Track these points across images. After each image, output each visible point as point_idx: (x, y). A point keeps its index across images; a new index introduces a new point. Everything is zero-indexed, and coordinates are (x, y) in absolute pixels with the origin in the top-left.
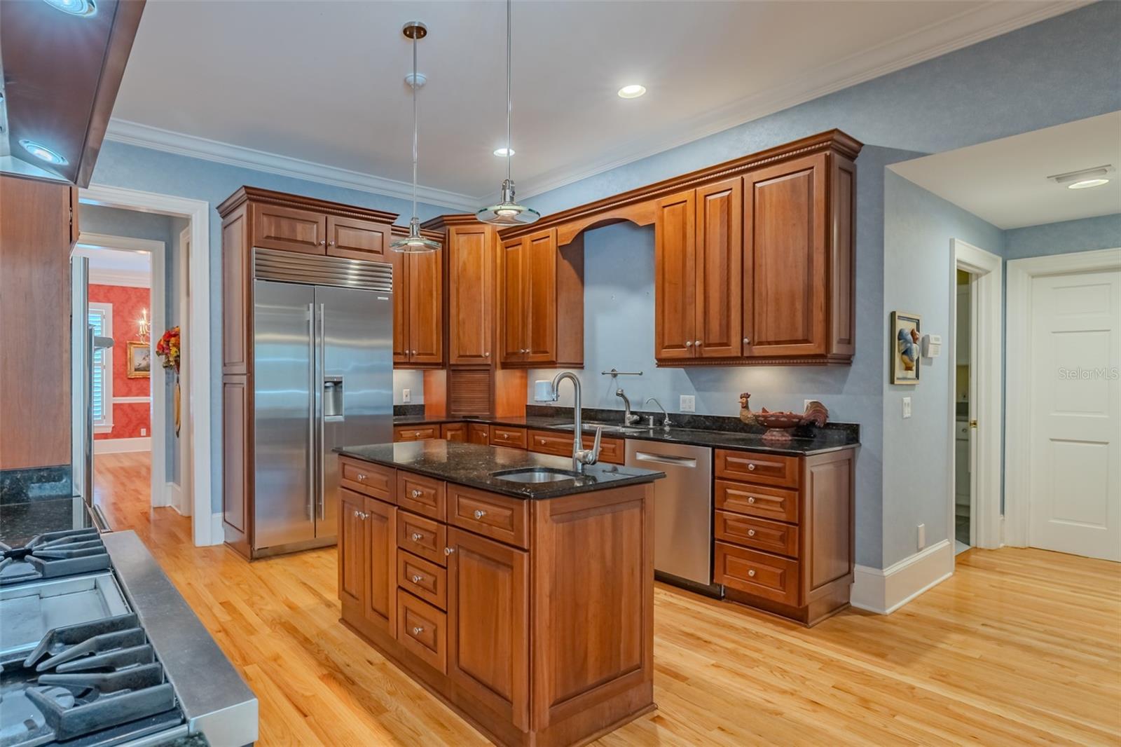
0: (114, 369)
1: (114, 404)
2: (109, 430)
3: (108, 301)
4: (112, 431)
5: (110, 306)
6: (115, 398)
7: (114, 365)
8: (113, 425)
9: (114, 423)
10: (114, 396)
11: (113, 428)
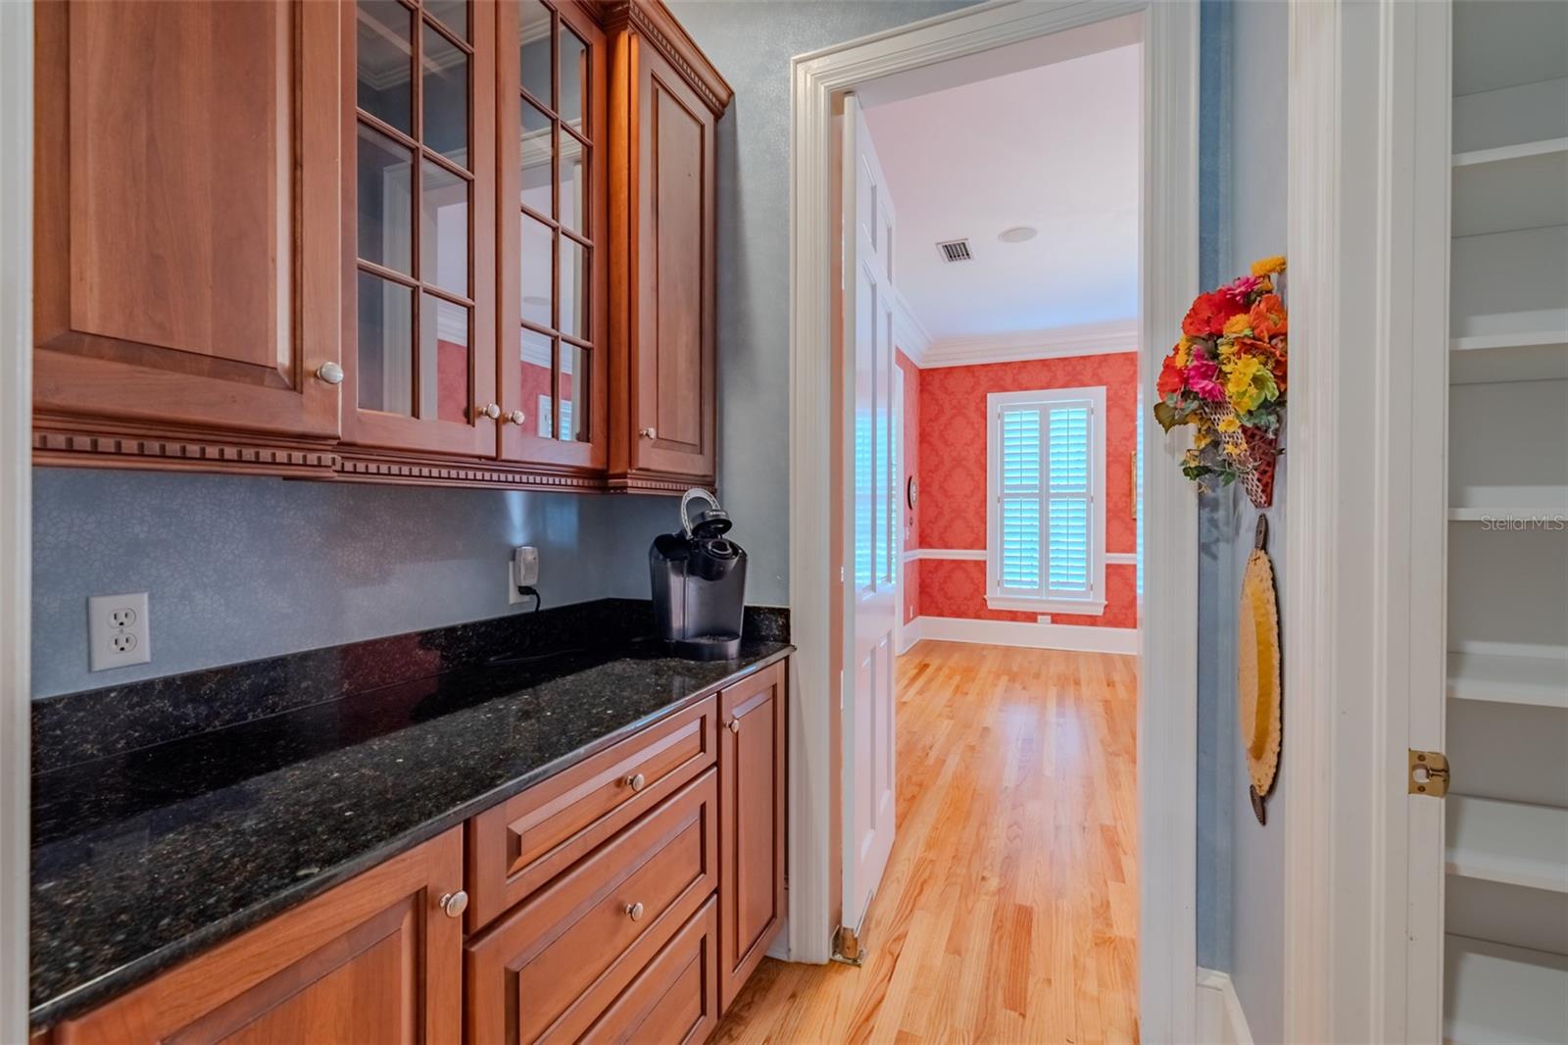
0: (1107, 501)
1: (1108, 566)
2: (1099, 611)
3: (1100, 383)
4: (1104, 613)
5: (1102, 390)
6: (1109, 554)
7: (1108, 495)
8: (1106, 603)
9: (1107, 599)
10: (1108, 551)
11: (1106, 607)
